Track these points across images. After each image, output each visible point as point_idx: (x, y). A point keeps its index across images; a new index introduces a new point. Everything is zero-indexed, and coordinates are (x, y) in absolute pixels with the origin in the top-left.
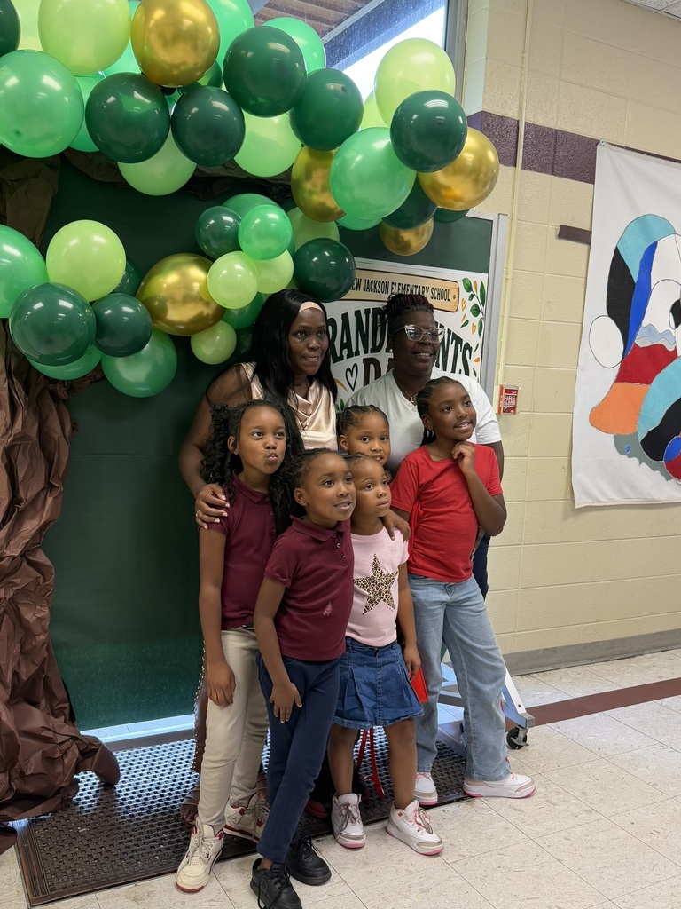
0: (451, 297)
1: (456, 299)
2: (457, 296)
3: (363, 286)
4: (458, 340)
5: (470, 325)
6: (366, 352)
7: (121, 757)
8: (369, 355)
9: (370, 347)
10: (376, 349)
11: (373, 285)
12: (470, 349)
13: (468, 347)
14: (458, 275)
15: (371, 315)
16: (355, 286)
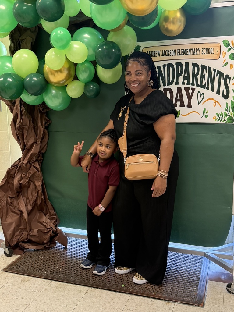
0: (215, 51)
1: (219, 52)
2: (219, 50)
3: (161, 54)
4: (221, 74)
5: (229, 65)
6: (164, 85)
7: (69, 239)
8: (167, 87)
9: (167, 82)
10: (170, 84)
11: (167, 53)
12: (230, 78)
13: (227, 77)
14: (220, 39)
15: (166, 68)
16: (157, 55)
